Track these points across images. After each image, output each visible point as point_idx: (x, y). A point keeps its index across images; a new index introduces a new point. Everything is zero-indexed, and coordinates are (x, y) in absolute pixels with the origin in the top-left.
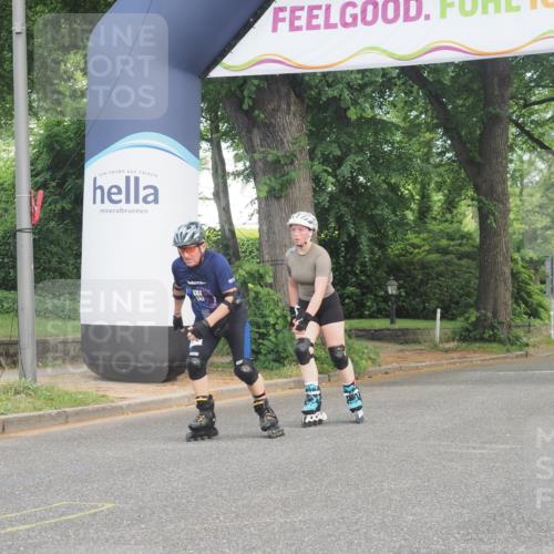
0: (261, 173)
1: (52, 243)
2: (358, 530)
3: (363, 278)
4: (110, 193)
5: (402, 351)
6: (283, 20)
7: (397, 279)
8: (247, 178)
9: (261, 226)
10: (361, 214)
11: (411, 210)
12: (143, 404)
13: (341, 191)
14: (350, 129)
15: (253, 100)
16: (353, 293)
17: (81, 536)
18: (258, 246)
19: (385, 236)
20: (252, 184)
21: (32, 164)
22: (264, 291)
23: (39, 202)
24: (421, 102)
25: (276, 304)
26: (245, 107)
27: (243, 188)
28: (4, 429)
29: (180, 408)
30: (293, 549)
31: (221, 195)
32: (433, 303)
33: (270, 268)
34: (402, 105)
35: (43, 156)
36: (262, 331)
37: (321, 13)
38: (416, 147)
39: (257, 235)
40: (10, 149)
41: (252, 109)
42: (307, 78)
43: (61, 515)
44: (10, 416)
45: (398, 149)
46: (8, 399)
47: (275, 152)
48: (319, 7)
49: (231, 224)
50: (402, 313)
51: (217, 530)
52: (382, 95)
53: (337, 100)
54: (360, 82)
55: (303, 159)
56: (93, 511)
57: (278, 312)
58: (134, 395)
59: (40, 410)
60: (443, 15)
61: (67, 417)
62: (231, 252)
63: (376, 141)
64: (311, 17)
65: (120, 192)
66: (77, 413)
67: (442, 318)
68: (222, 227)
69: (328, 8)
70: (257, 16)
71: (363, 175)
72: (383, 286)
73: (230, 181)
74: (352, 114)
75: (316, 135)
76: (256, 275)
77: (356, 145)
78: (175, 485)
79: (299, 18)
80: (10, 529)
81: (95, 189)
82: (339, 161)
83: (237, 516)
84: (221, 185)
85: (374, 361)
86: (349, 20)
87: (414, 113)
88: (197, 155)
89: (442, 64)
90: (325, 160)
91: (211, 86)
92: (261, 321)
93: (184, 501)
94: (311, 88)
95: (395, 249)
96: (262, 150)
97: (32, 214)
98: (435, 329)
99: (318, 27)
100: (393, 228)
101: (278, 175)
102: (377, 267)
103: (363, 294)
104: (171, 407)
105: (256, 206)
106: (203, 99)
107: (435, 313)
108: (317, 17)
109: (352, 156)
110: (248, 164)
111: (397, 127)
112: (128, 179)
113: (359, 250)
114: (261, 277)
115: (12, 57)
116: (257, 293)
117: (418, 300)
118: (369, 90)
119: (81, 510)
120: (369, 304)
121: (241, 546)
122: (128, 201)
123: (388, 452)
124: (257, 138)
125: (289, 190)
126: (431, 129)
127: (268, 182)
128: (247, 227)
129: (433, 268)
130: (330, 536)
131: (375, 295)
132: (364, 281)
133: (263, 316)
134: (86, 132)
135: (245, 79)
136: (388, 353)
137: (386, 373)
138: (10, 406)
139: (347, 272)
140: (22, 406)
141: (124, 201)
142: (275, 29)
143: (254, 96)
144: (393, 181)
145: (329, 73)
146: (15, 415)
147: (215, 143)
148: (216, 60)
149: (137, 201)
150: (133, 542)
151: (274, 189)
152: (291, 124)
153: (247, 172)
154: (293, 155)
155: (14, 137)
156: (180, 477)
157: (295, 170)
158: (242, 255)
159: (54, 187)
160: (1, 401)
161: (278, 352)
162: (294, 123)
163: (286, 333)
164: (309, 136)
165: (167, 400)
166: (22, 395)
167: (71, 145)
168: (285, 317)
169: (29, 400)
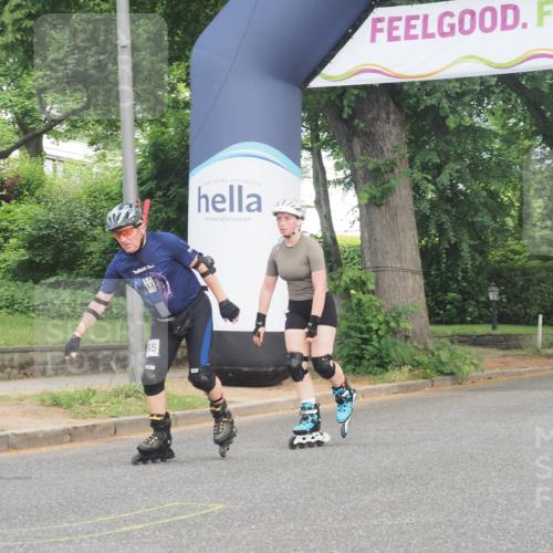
0: (361, 181)
2: (464, 534)
3: (465, 284)
4: (214, 202)
5: (504, 356)
6: (381, 30)
7: (498, 286)
8: (347, 186)
9: (362, 233)
10: (462, 221)
11: (512, 216)
12: (249, 408)
13: (440, 198)
14: (448, 137)
15: (353, 109)
16: (454, 299)
17: (194, 536)
18: (360, 253)
19: (485, 243)
20: (352, 192)
21: (138, 173)
22: (365, 298)
23: (146, 211)
24: (520, 109)
25: (379, 310)
26: (345, 116)
27: (344, 196)
28: (115, 431)
29: (286, 412)
30: (402, 550)
31: (323, 203)
32: (535, 309)
33: (372, 274)
34: (500, 112)
35: (149, 166)
36: (364, 336)
37: (419, 23)
38: (515, 154)
39: (359, 242)
40: (116, 159)
41: (352, 118)
42: (406, 87)
43: (174, 515)
44: (122, 419)
45: (497, 156)
46: (119, 402)
47: (375, 160)
48: (417, 17)
49: (332, 231)
50: (504, 319)
51: (326, 531)
52: (480, 103)
53: (434, 108)
54: (458, 90)
55: (403, 168)
56: (204, 512)
57: (381, 318)
58: (240, 399)
60: (540, 23)
62: (333, 259)
63: (475, 149)
64: (409, 27)
65: (224, 201)
66: (186, 417)
67: (544, 323)
68: (324, 233)
69: (426, 17)
70: (355, 27)
71: (463, 182)
72: (484, 292)
73: (331, 190)
74: (452, 123)
75: (415, 144)
76: (358, 281)
77: (456, 152)
78: (283, 486)
79: (397, 28)
80: (125, 529)
81: (200, 198)
82: (439, 169)
83: (345, 518)
84: (322, 193)
85: (476, 366)
86: (446, 29)
87: (512, 121)
88: (299, 164)
89: (539, 72)
90: (424, 168)
91: (310, 97)
92: (364, 326)
93: (292, 503)
94: (410, 97)
95: (495, 255)
96: (363, 158)
98: (536, 334)
99: (415, 37)
100: (493, 235)
101: (378, 183)
102: (478, 274)
103: (464, 300)
104: (277, 410)
105: (358, 214)
106: (304, 109)
107: (537, 318)
108: (414, 27)
109: (451, 165)
110: (348, 172)
111: (496, 135)
112: (231, 187)
113: (461, 257)
114: (364, 283)
116: (360, 300)
117: (520, 305)
118: (467, 99)
119: (192, 510)
120: (470, 310)
121: (350, 548)
122: (232, 209)
123: (493, 456)
124: (357, 147)
125: (390, 198)
126: (531, 136)
127: (368, 189)
128: (349, 234)
129: (534, 274)
130: (437, 538)
131: (477, 301)
132: (465, 287)
133: (367, 322)
134: (190, 142)
135: (345, 89)
136: (490, 358)
137: (490, 378)
138: (120, 409)
139: (448, 277)
140: (133, 409)
141: (228, 209)
142: (373, 39)
143: (353, 105)
144: (492, 188)
145: (427, 82)
146: (127, 418)
147: (315, 152)
148: (315, 73)
149: (240, 210)
150: (244, 543)
151: (375, 197)
152: (391, 132)
153: (347, 180)
154: (393, 163)
155: (120, 148)
156: (289, 479)
157: (395, 178)
158: (344, 262)
159: (160, 197)
160: (112, 404)
161: (381, 357)
162: (394, 132)
163: (389, 339)
164: (409, 144)
165: (271, 404)
166: (133, 399)
167: (175, 154)
168: (387, 323)
169: (140, 403)
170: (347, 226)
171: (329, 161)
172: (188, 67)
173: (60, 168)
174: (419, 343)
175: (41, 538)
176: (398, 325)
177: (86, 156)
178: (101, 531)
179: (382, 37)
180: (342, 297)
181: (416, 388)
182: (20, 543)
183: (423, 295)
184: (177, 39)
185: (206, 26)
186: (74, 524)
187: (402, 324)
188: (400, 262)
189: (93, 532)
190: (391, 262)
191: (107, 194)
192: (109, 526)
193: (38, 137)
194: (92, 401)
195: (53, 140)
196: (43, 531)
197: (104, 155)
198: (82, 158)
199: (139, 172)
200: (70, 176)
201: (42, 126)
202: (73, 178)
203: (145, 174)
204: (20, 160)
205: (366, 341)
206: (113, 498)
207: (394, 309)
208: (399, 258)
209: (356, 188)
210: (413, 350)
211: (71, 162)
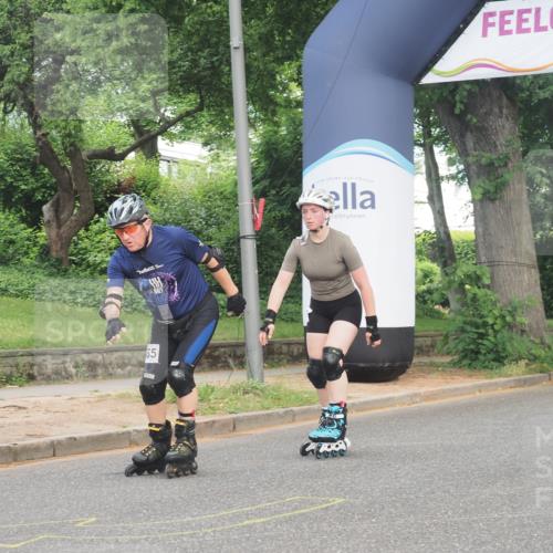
0: (475, 176)
1: (273, 248)
6: (493, 25)
8: (460, 181)
9: (476, 225)
12: (366, 403)
15: (466, 105)
17: (315, 529)
18: (474, 248)
20: (465, 187)
21: (253, 172)
22: (480, 293)
23: (261, 210)
25: (494, 304)
26: (457, 111)
27: (456, 191)
28: (234, 427)
29: (405, 407)
30: (523, 544)
31: (436, 199)
33: (487, 269)
35: (262, 165)
36: (480, 331)
37: (531, 16)
39: (473, 237)
40: (230, 159)
41: (464, 113)
42: (518, 81)
43: (296, 509)
44: (241, 415)
46: (237, 399)
47: (489, 154)
48: (529, 11)
49: (446, 227)
51: (446, 524)
53: (548, 102)
55: (517, 162)
56: (325, 506)
57: (496, 312)
58: (357, 394)
59: (268, 409)
61: (294, 415)
62: (446, 254)
64: (521, 20)
65: (337, 199)
66: (304, 412)
68: (437, 229)
69: (538, 11)
70: (467, 22)
73: (444, 185)
75: (529, 137)
76: (473, 276)
78: (402, 480)
79: (509, 22)
83: (466, 511)
84: (435, 188)
88: (412, 161)
91: (422, 93)
92: (480, 321)
93: (412, 497)
96: (475, 153)
97: (255, 222)
99: (528, 30)
101: (492, 178)
104: (394, 405)
105: (471, 208)
106: (416, 106)
108: (526, 20)
110: (461, 167)
112: (345, 185)
114: (478, 278)
115: (230, 70)
116: (475, 295)
119: (313, 504)
121: (471, 540)
122: (345, 207)
124: (470, 142)
125: (504, 193)
127: (482, 184)
128: (462, 229)
133: (482, 317)
134: (303, 140)
135: (457, 85)
138: (239, 405)
140: (251, 405)
141: (342, 206)
142: (485, 34)
143: (465, 101)
145: (539, 75)
146: (246, 414)
147: (428, 148)
148: (427, 69)
149: (354, 207)
150: (365, 536)
151: (489, 192)
152: (503, 127)
153: (460, 176)
154: (507, 157)
155: (234, 148)
156: (407, 474)
157: (509, 172)
158: (458, 257)
159: (274, 195)
160: (231, 400)
161: (497, 352)
162: (507, 126)
163: (506, 333)
164: (522, 138)
165: (389, 399)
166: (251, 395)
167: (288, 153)
168: (503, 317)
169: (258, 399)
170: (461, 222)
171: (441, 156)
172: (300, 66)
173: (175, 169)
174: (535, 336)
175: (165, 531)
176: (515, 320)
177: (200, 157)
178: (223, 524)
179: (493, 31)
180: (456, 291)
181: (533, 382)
182: (145, 536)
183: (539, 289)
184: (288, 38)
185: (317, 25)
186: (198, 518)
187: (518, 319)
188: (516, 256)
189: (216, 526)
190: (506, 257)
191: (222, 193)
192: (231, 520)
193: (154, 138)
194: (211, 397)
195: (168, 141)
196: (168, 525)
197: (218, 156)
198: (196, 159)
199: (253, 170)
200: (184, 177)
201: (157, 128)
202: (188, 179)
203: (259, 173)
204: (136, 162)
205: (482, 336)
206: (236, 492)
207: (510, 303)
208: (514, 252)
209: (469, 183)
210: (529, 344)
211: (186, 163)
